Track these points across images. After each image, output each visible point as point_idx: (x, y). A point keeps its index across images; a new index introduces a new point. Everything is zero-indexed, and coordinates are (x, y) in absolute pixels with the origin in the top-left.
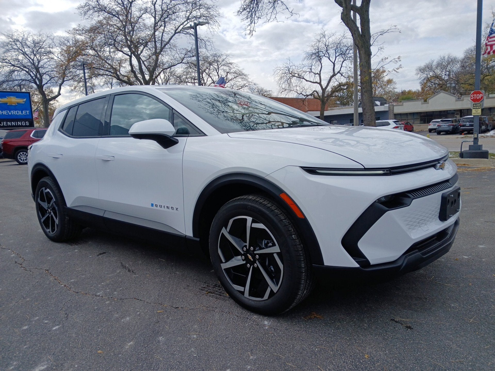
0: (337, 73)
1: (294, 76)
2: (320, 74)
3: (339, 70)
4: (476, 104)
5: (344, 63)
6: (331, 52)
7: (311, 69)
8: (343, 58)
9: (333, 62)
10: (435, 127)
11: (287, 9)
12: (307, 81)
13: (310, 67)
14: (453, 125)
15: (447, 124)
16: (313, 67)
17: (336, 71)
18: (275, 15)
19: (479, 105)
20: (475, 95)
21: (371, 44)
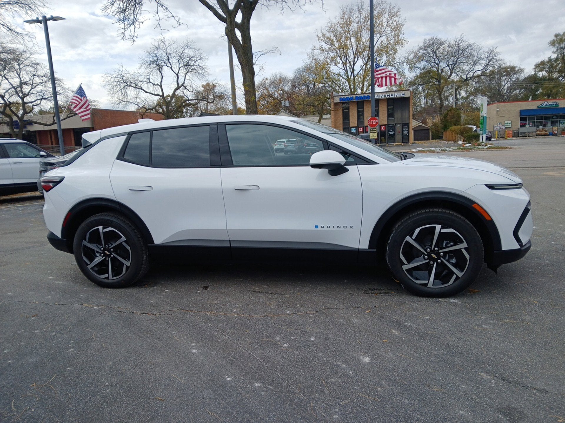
0: (181, 86)
1: (130, 86)
2: (161, 86)
3: (183, 83)
4: (373, 129)
5: (187, 75)
6: (174, 61)
7: (149, 79)
8: (186, 69)
9: (177, 73)
10: (282, 146)
11: (174, 17)
12: (146, 92)
13: (148, 77)
14: (298, 145)
15: (294, 144)
16: (151, 77)
17: (180, 84)
18: (158, 21)
19: (375, 130)
20: (372, 121)
21: (254, 63)
